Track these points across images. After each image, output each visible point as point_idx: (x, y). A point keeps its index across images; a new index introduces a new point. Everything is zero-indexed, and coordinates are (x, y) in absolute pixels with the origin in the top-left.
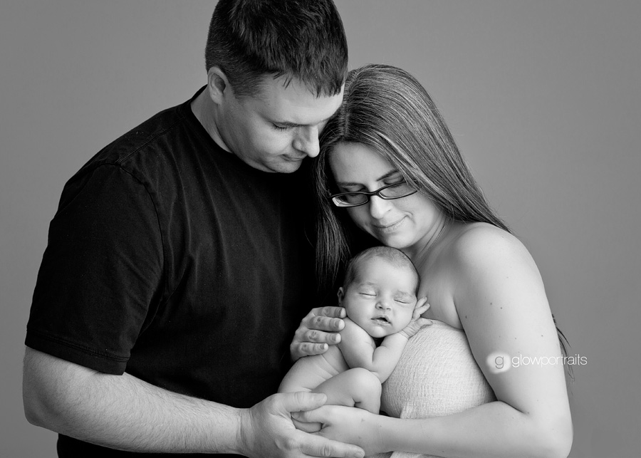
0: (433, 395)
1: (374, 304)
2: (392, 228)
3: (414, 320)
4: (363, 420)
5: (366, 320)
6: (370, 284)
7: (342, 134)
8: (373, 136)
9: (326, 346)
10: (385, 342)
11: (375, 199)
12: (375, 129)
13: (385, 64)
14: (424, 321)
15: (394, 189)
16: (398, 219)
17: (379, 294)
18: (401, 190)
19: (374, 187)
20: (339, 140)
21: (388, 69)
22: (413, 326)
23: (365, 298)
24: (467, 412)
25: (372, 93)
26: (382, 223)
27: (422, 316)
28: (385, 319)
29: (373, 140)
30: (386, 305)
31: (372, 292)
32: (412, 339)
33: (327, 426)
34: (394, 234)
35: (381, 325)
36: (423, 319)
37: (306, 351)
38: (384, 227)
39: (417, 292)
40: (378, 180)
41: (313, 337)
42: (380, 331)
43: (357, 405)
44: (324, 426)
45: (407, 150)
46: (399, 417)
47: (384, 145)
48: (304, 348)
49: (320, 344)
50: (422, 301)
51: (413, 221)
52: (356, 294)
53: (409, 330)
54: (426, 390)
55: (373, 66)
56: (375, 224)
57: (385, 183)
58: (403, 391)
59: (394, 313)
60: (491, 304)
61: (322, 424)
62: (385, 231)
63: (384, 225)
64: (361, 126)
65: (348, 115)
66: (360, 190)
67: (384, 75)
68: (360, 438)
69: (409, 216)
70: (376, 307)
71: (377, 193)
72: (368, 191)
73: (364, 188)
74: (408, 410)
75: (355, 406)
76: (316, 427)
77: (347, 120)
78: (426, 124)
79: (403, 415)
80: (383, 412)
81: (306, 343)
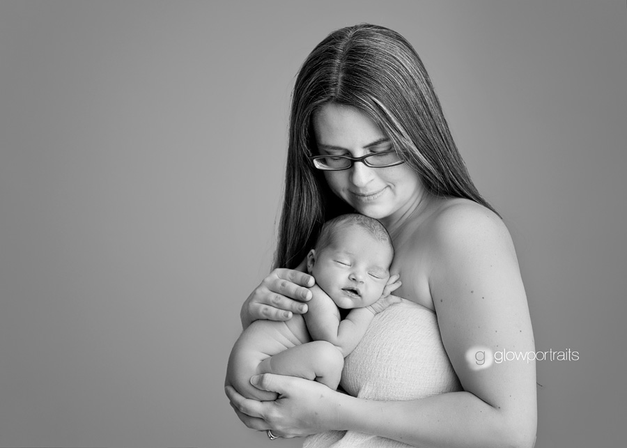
0: (395, 379)
1: (347, 274)
2: (371, 198)
3: (384, 296)
4: (322, 396)
5: (336, 290)
6: (347, 253)
7: (333, 94)
8: (366, 101)
9: (290, 314)
10: (351, 316)
11: (359, 165)
12: (370, 93)
13: (382, 26)
14: (394, 299)
15: (379, 158)
16: (379, 189)
17: (353, 264)
18: (388, 159)
19: (359, 153)
20: (329, 100)
21: (384, 30)
22: (382, 302)
23: (339, 266)
24: (428, 399)
25: (370, 55)
26: (362, 191)
27: (392, 293)
28: (356, 292)
29: (367, 105)
30: (360, 277)
31: (347, 261)
32: (378, 316)
33: (285, 397)
34: (372, 203)
35: (351, 297)
36: (393, 297)
37: (266, 314)
38: (364, 196)
39: (390, 268)
40: (365, 147)
41: (277, 302)
42: (348, 302)
43: (318, 379)
44: (281, 397)
45: (400, 119)
46: (356, 396)
47: (377, 112)
48: (265, 311)
49: (283, 311)
50: (394, 278)
51: (394, 192)
52: (331, 261)
53: (377, 306)
54: (389, 371)
55: (369, 26)
56: (354, 191)
57: (371, 151)
58: (364, 370)
59: (366, 287)
60: (472, 292)
61: (278, 395)
62: (364, 199)
63: (364, 193)
64: (356, 89)
65: (341, 75)
66: (344, 155)
67: (380, 37)
68: (316, 414)
69: (390, 186)
70: (349, 278)
71: (362, 159)
72: (352, 156)
73: (348, 153)
74: (366, 391)
75: (315, 380)
76: (273, 397)
77: (340, 80)
78: (421, 94)
79: (360, 395)
80: (341, 388)
81: (267, 306)
